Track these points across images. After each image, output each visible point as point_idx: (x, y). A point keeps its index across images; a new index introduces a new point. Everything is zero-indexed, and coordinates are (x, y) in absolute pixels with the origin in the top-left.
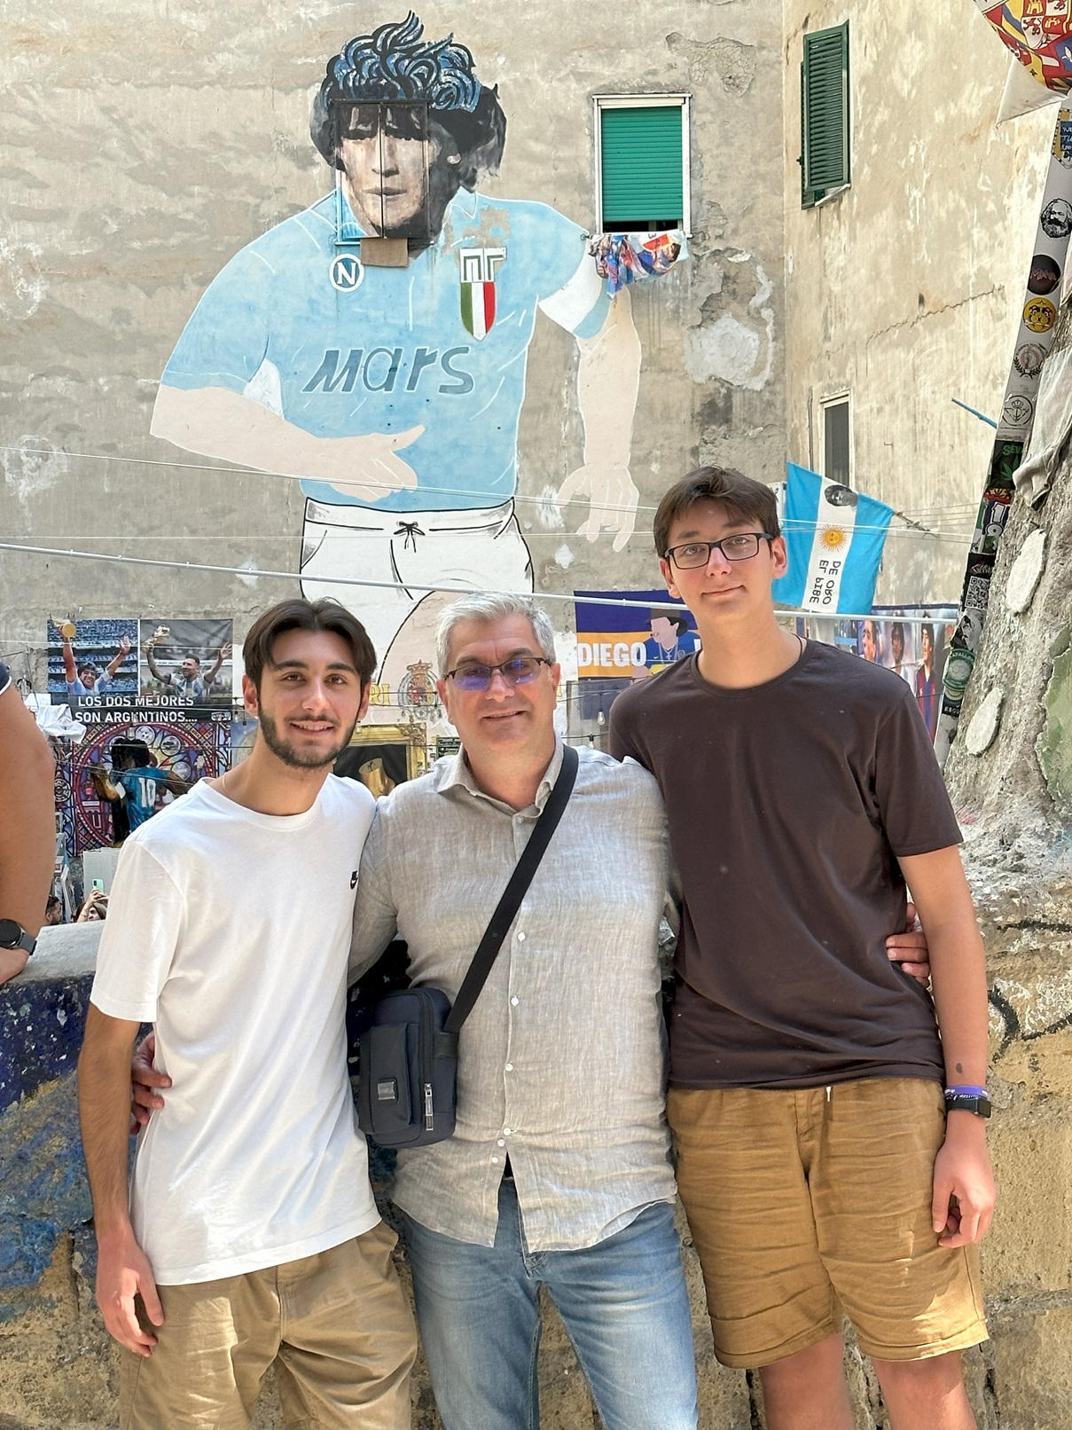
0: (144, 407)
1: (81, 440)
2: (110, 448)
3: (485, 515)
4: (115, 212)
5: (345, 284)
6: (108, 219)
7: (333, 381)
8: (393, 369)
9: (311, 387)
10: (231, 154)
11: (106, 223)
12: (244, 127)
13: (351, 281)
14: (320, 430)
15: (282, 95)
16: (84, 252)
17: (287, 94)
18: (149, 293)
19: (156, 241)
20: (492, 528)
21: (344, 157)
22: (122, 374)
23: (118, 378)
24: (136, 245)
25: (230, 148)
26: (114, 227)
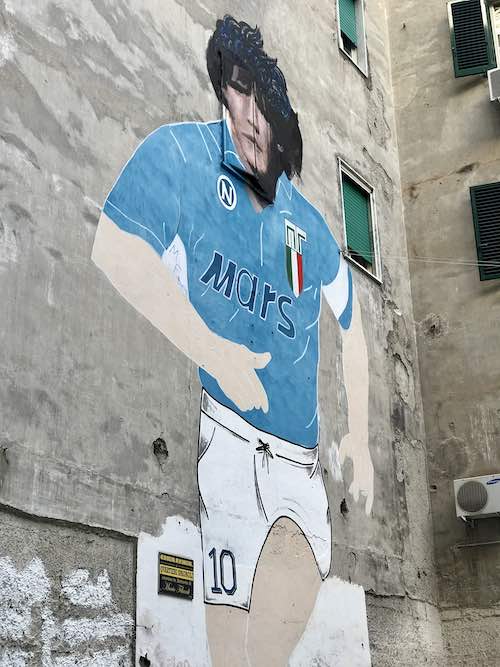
0: (89, 226)
1: (32, 232)
2: (57, 255)
3: (304, 454)
4: (77, 22)
5: (226, 201)
6: (71, 23)
7: (219, 282)
8: (254, 293)
9: (206, 279)
10: (159, 39)
11: (68, 26)
12: (168, 25)
13: (230, 201)
14: (212, 324)
15: (190, 20)
16: (50, 39)
17: (195, 22)
18: (99, 117)
19: (107, 73)
20: (309, 467)
21: (229, 99)
22: (74, 183)
23: (69, 183)
24: (92, 65)
25: (160, 35)
26: (74, 34)
